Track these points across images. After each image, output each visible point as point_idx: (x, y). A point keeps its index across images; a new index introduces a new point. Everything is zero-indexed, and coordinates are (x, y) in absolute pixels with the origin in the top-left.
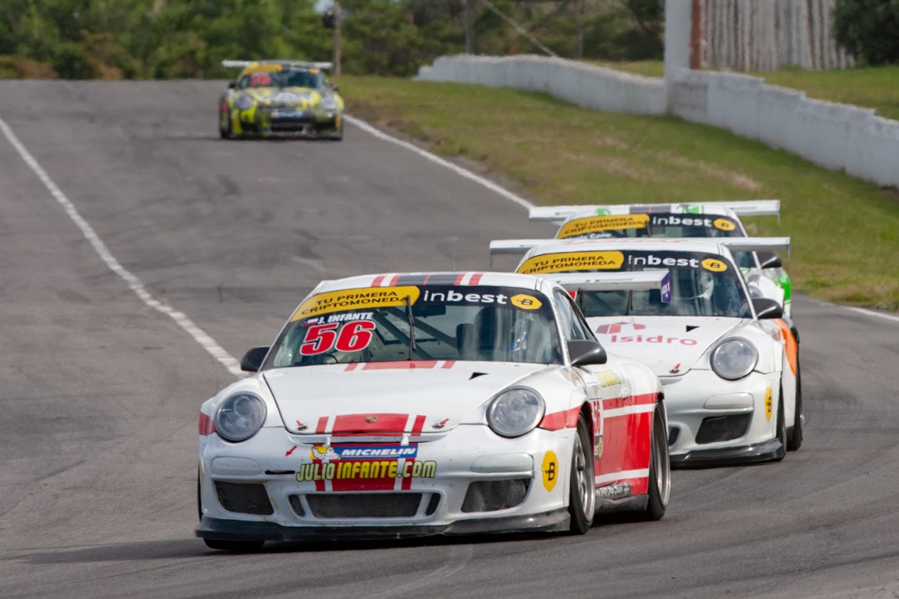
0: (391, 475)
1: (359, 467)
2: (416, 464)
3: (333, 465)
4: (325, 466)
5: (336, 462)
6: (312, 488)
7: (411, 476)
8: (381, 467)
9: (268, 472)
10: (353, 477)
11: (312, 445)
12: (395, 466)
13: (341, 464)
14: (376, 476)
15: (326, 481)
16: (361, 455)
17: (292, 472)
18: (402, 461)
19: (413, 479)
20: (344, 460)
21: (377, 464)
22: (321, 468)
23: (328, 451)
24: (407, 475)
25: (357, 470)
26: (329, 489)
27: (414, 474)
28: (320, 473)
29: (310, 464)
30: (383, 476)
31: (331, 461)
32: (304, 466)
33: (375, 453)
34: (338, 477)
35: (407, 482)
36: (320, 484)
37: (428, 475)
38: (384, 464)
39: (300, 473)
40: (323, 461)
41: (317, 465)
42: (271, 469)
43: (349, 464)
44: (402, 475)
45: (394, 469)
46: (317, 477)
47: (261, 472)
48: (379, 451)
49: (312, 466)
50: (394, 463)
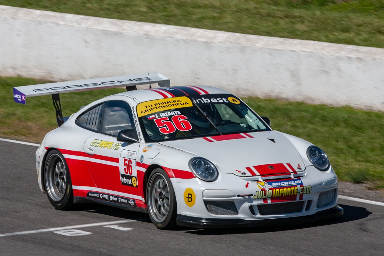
0: (295, 194)
1: (283, 191)
2: (304, 187)
3: (271, 191)
4: (267, 191)
5: (272, 189)
6: (261, 202)
7: (303, 193)
8: (291, 190)
9: (239, 196)
10: (280, 196)
11: (256, 182)
12: (296, 189)
13: (274, 190)
14: (290, 194)
15: (268, 198)
16: (281, 185)
17: (252, 195)
18: (299, 186)
19: (304, 194)
20: (275, 188)
21: (289, 189)
22: (265, 192)
23: (265, 184)
24: (301, 193)
25: (282, 192)
26: (269, 202)
27: (304, 192)
28: (265, 195)
29: (260, 191)
30: (292, 194)
31: (270, 189)
32: (257, 192)
33: (286, 183)
34: (274, 196)
35: (301, 196)
36: (265, 200)
37: (309, 193)
38: (292, 188)
39: (256, 195)
40: (266, 189)
41: (264, 191)
42: (240, 194)
43: (277, 190)
44: (300, 193)
45: (297, 191)
46: (264, 197)
47: (235, 196)
48: (287, 182)
49: (261, 192)
50: (296, 188)
